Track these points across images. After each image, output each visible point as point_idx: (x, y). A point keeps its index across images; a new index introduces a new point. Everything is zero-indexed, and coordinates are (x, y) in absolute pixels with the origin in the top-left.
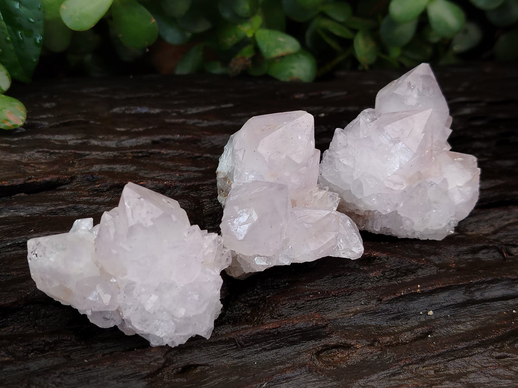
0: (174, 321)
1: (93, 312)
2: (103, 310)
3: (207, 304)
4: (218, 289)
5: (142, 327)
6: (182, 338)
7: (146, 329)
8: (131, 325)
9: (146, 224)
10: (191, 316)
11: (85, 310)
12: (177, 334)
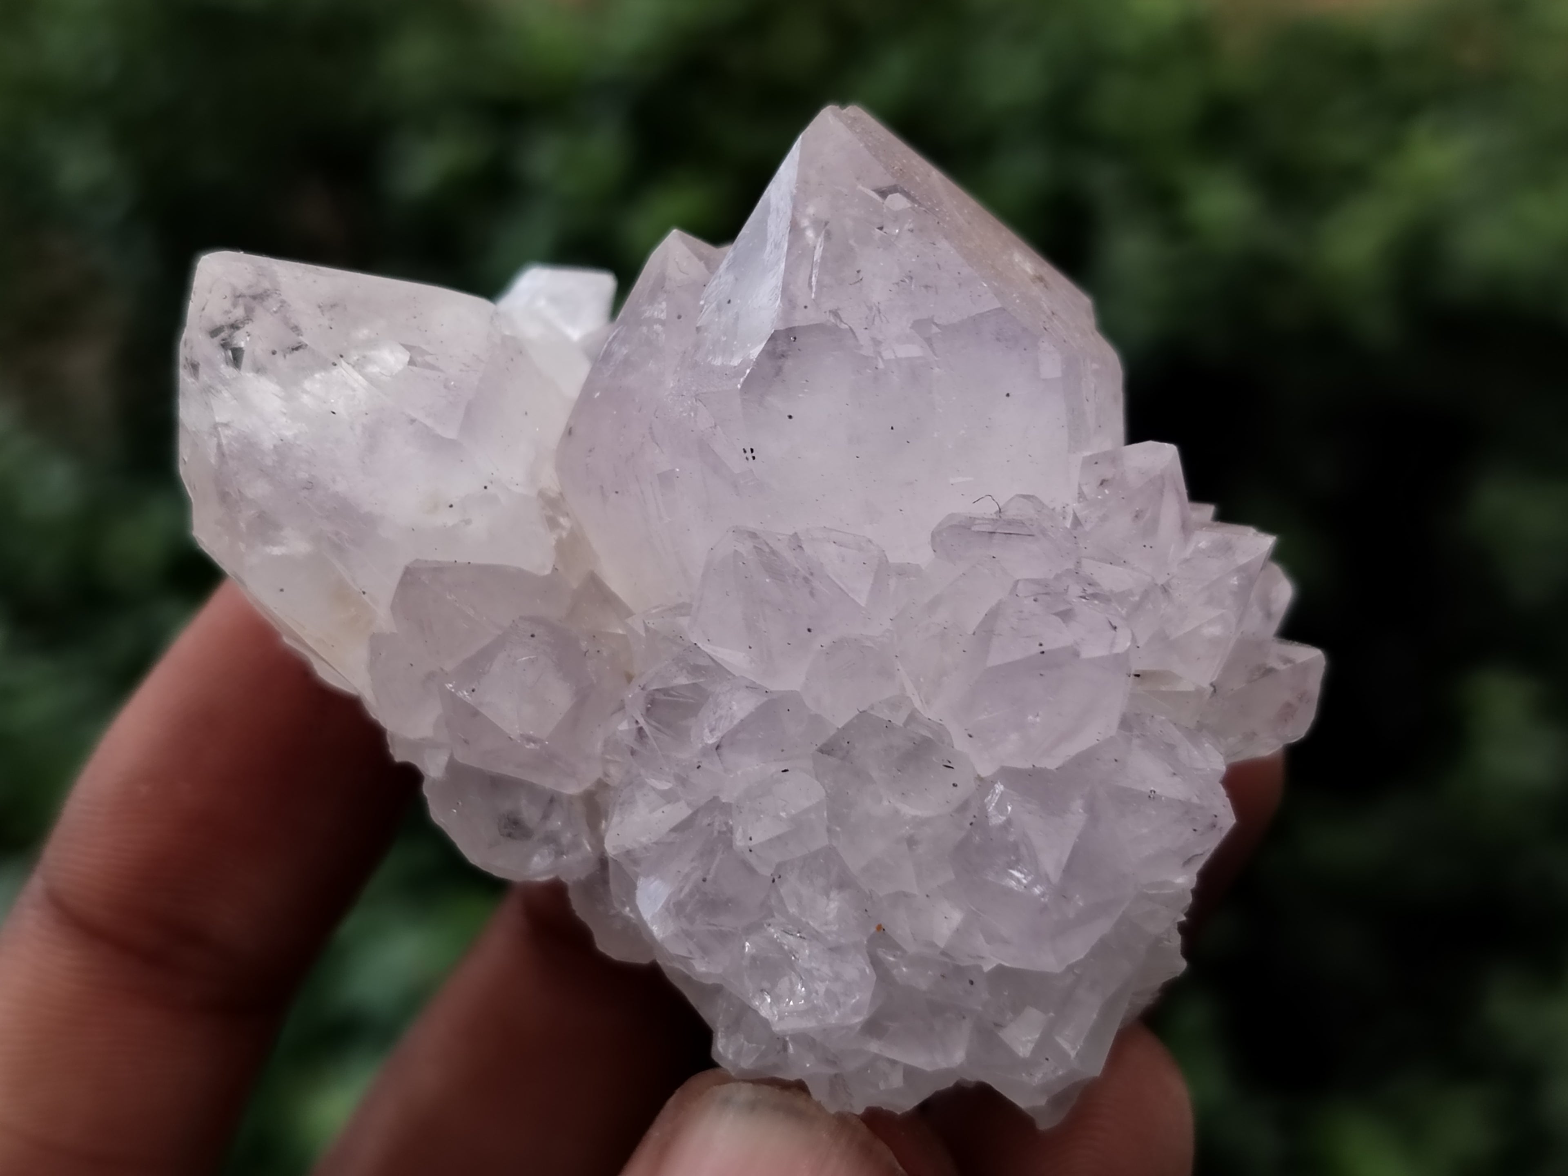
0: (876, 963)
1: (454, 769)
2: (508, 770)
3: (1103, 927)
4: (1188, 862)
5: (689, 935)
6: (897, 1080)
7: (705, 951)
8: (635, 909)
9: (877, 343)
10: (987, 968)
11: (419, 745)
12: (874, 1047)
